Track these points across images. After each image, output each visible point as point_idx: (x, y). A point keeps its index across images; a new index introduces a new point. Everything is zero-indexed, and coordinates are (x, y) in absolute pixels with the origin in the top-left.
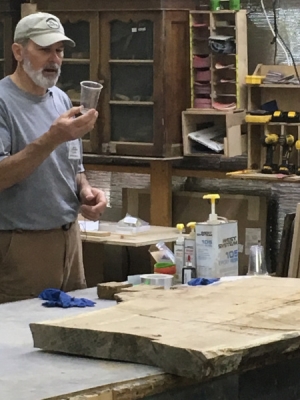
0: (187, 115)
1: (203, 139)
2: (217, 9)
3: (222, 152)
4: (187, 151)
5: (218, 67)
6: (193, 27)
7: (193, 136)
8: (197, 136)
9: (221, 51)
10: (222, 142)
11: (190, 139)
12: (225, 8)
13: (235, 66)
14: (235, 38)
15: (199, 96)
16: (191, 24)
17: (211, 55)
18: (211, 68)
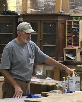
0: (65, 49)
1: (69, 56)
2: (74, 20)
3: (75, 60)
4: (65, 59)
5: (74, 36)
6: (67, 25)
7: (67, 55)
8: (68, 55)
9: (75, 31)
10: (75, 57)
11: (66, 56)
12: (76, 20)
13: (79, 36)
14: (79, 28)
15: (68, 44)
16: (66, 24)
17: (72, 33)
18: (72, 36)
